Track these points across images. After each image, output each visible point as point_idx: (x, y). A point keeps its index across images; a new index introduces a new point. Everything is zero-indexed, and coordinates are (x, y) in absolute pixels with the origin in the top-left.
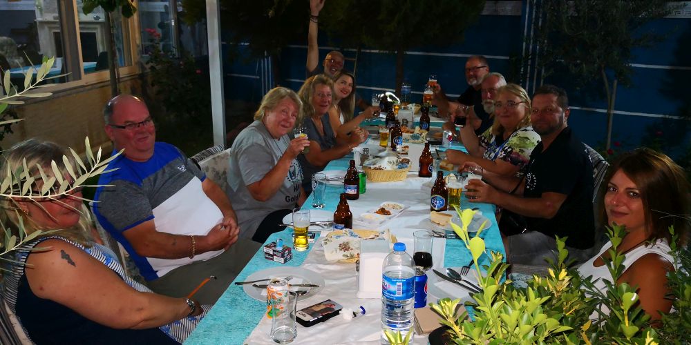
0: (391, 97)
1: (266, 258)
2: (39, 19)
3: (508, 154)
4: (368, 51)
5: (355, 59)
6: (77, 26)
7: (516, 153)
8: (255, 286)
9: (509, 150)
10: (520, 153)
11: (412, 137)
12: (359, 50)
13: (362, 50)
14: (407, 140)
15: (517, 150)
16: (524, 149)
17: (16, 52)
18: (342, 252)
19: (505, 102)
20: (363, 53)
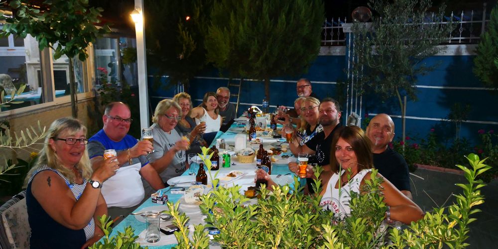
1: (153, 202)
2: (28, 61)
5: (240, 85)
6: (52, 66)
20: (245, 81)
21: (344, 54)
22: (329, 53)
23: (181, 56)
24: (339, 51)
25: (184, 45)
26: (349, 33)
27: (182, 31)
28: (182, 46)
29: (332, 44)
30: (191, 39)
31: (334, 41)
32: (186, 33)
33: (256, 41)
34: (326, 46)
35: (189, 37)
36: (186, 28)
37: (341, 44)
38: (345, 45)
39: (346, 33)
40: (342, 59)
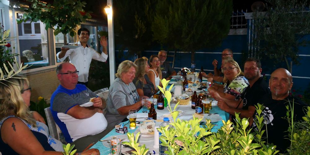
0: (186, 70)
1: (116, 132)
2: (42, 42)
3: (229, 90)
4: (180, 52)
5: (174, 56)
6: (55, 45)
7: (232, 90)
8: (108, 142)
9: (229, 89)
10: (234, 90)
11: (193, 85)
12: (176, 51)
13: (177, 52)
14: (191, 87)
15: (233, 88)
16: (236, 88)
17: (32, 56)
18: (148, 130)
19: (227, 68)
20: (177, 53)
21: (246, 34)
22: (236, 33)
23: (136, 37)
24: (242, 32)
25: (138, 29)
26: (249, 19)
27: (137, 20)
28: (137, 30)
29: (237, 27)
30: (143, 25)
31: (238, 25)
32: (139, 21)
33: (187, 24)
34: (233, 28)
35: (142, 24)
36: (140, 18)
37: (243, 27)
38: (247, 28)
39: (247, 20)
40: (245, 37)
